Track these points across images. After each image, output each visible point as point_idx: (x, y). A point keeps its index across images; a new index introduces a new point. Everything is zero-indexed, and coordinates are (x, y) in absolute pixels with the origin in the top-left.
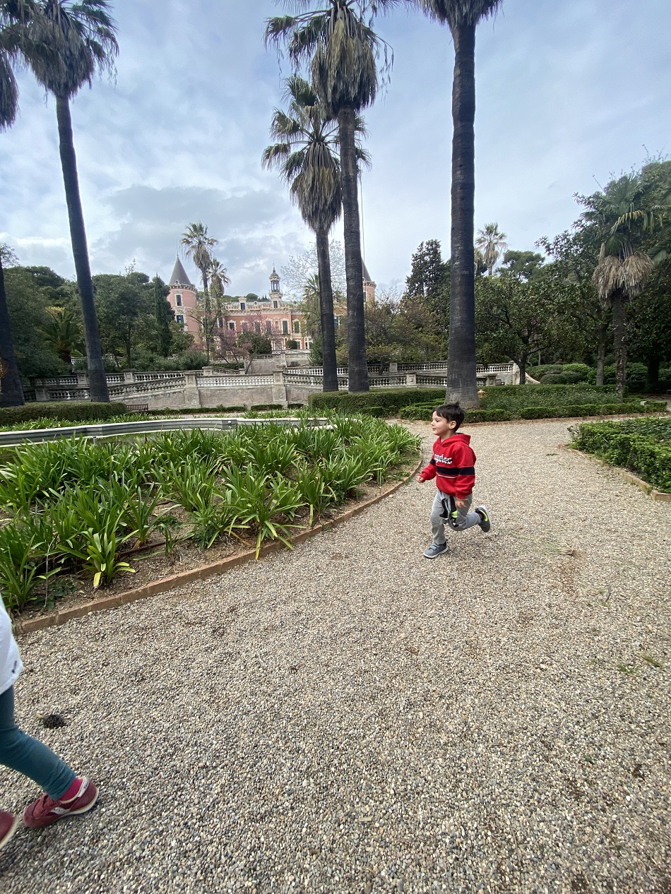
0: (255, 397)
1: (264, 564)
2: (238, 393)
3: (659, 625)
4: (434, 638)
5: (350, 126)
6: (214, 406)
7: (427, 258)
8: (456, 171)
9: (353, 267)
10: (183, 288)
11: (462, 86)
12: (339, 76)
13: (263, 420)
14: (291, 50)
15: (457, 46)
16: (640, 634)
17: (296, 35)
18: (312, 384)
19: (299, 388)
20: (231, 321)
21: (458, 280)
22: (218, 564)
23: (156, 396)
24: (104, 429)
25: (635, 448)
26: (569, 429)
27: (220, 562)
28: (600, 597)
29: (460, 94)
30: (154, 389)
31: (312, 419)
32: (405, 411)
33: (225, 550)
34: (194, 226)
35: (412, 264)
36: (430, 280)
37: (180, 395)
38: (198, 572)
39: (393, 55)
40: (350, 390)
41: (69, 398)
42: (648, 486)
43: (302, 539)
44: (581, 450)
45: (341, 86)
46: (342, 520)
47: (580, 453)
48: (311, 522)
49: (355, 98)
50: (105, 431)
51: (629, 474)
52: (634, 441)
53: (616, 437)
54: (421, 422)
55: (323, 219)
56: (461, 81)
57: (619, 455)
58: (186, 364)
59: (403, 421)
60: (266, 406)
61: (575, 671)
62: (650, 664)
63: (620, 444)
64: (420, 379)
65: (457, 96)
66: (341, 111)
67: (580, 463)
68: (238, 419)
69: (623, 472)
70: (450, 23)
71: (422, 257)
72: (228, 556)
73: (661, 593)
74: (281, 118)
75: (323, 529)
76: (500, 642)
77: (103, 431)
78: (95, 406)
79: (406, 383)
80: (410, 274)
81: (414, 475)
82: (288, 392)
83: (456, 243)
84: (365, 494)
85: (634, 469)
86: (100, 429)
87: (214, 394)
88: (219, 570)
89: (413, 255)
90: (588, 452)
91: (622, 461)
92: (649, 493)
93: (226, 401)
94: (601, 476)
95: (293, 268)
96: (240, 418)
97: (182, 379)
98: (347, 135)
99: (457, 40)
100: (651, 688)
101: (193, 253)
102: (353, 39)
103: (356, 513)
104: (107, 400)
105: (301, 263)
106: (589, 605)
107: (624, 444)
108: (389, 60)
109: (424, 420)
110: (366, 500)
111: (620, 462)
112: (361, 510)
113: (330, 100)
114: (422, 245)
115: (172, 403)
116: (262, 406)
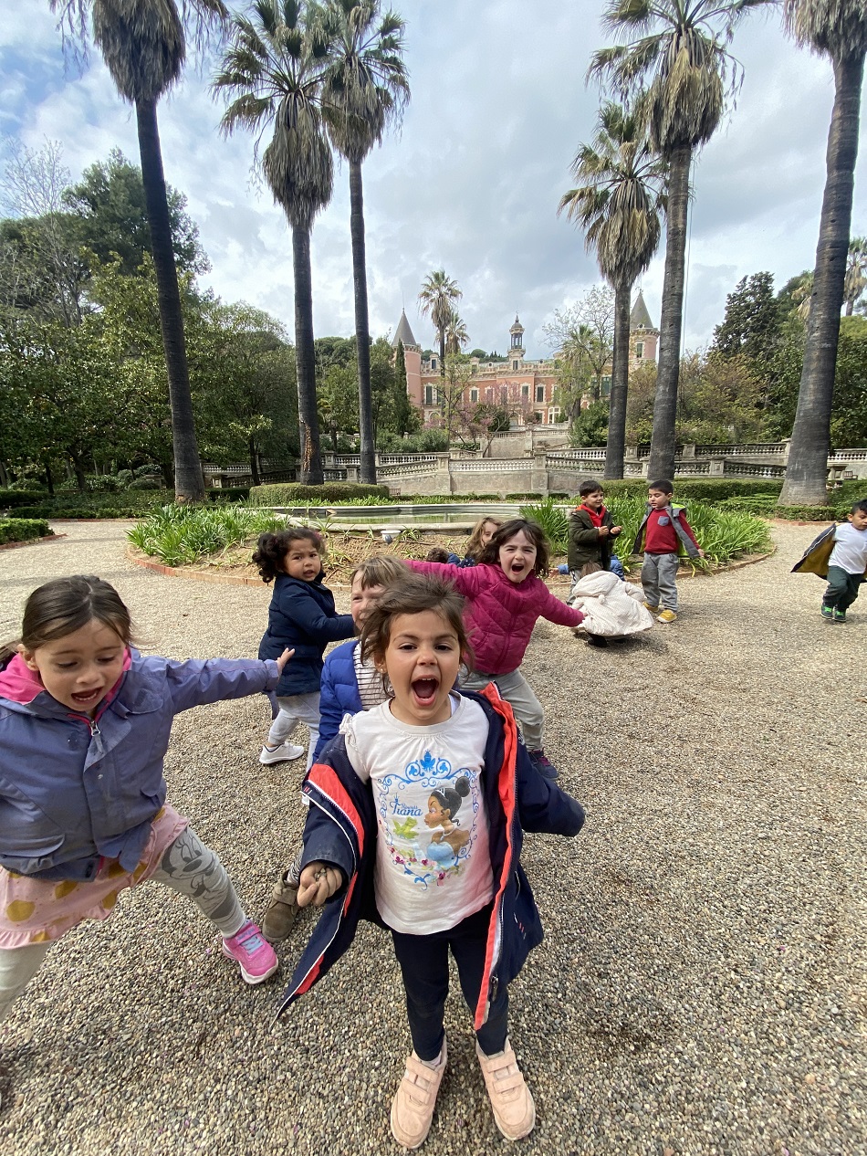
2: (491, 479)
6: (465, 493)
7: (750, 299)
8: (828, 226)
11: (842, 130)
12: (677, 115)
15: (840, 83)
18: (581, 470)
19: (564, 475)
21: (815, 354)
23: (407, 480)
29: (839, 139)
35: (727, 308)
36: (753, 329)
37: (431, 480)
39: (743, 76)
45: (679, 126)
49: (694, 136)
55: (627, 274)
56: (842, 124)
58: (425, 445)
60: (523, 495)
64: (730, 467)
65: (835, 141)
66: (675, 152)
70: (832, 56)
71: (741, 298)
74: (587, 154)
78: (356, 488)
79: (708, 471)
80: (721, 321)
82: (550, 479)
87: (466, 479)
89: (729, 296)
93: (478, 488)
97: (434, 462)
98: (680, 180)
99: (840, 77)
101: (432, 308)
102: (699, 68)
108: (737, 83)
114: (745, 279)
115: (421, 488)
116: (518, 495)
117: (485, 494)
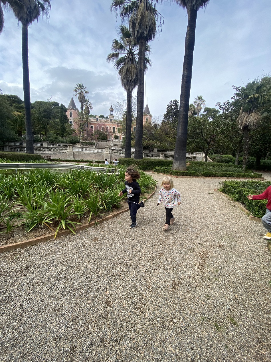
0: (97, 157)
1: (56, 241)
2: (90, 155)
3: (241, 295)
4: (123, 295)
5: (144, 48)
6: (80, 160)
7: (173, 107)
8: (185, 70)
9: (140, 107)
10: (73, 110)
11: (190, 35)
12: (140, 26)
13: (94, 167)
14: (121, 14)
15: (189, 18)
16: (231, 301)
17: (124, 8)
18: (121, 154)
19: (115, 155)
20: (92, 125)
21: (181, 116)
22: (32, 240)
23: (55, 153)
24: (26, 165)
25: (245, 195)
26: (219, 183)
27: (34, 239)
28: (216, 274)
29: (189, 38)
30: (55, 150)
31: (114, 169)
32: (155, 169)
33: (39, 232)
34: (80, 85)
35: (167, 109)
36: (173, 116)
37: (66, 154)
38: (20, 244)
39: (164, 21)
40: (135, 158)
41: (18, 151)
42: (249, 213)
43: (83, 228)
44: (223, 192)
45: (141, 31)
46: (107, 219)
47: (223, 194)
48: (89, 220)
49: (146, 36)
50: (27, 166)
51: (241, 206)
52: (245, 191)
53: (238, 189)
54: (162, 174)
55: (130, 86)
56: (190, 33)
57: (238, 197)
58: (70, 141)
59: (155, 173)
60: (101, 161)
61: (190, 325)
62: (232, 322)
63: (239, 192)
64: (165, 156)
65: (187, 39)
66: (140, 41)
67: (222, 198)
68: (84, 166)
69: (239, 205)
70: (187, 8)
71: (171, 106)
72: (40, 236)
73: (245, 274)
74: (116, 42)
75: (95, 224)
76: (157, 301)
77: (26, 166)
78: (27, 155)
79: (159, 157)
80: (165, 113)
81: (149, 198)
82: (111, 156)
83: (182, 100)
84: (123, 207)
85: (243, 204)
86: (24, 165)
87: (80, 154)
88: (32, 244)
89: (167, 105)
90: (226, 193)
91: (239, 199)
92: (248, 216)
93: (85, 158)
94: (230, 205)
95: (117, 105)
96: (85, 166)
97: (67, 147)
98: (142, 51)
99: (189, 16)
100: (229, 340)
101: (78, 96)
102: (147, 12)
103: (115, 216)
104: (33, 153)
105: (121, 104)
106: (209, 279)
107: (240, 192)
108: (162, 22)
109: (163, 173)
110: (122, 210)
111: (238, 200)
112: (118, 214)
113: (136, 36)
114: (171, 101)
115: (62, 157)
116: (99, 161)
117: (86, 160)
